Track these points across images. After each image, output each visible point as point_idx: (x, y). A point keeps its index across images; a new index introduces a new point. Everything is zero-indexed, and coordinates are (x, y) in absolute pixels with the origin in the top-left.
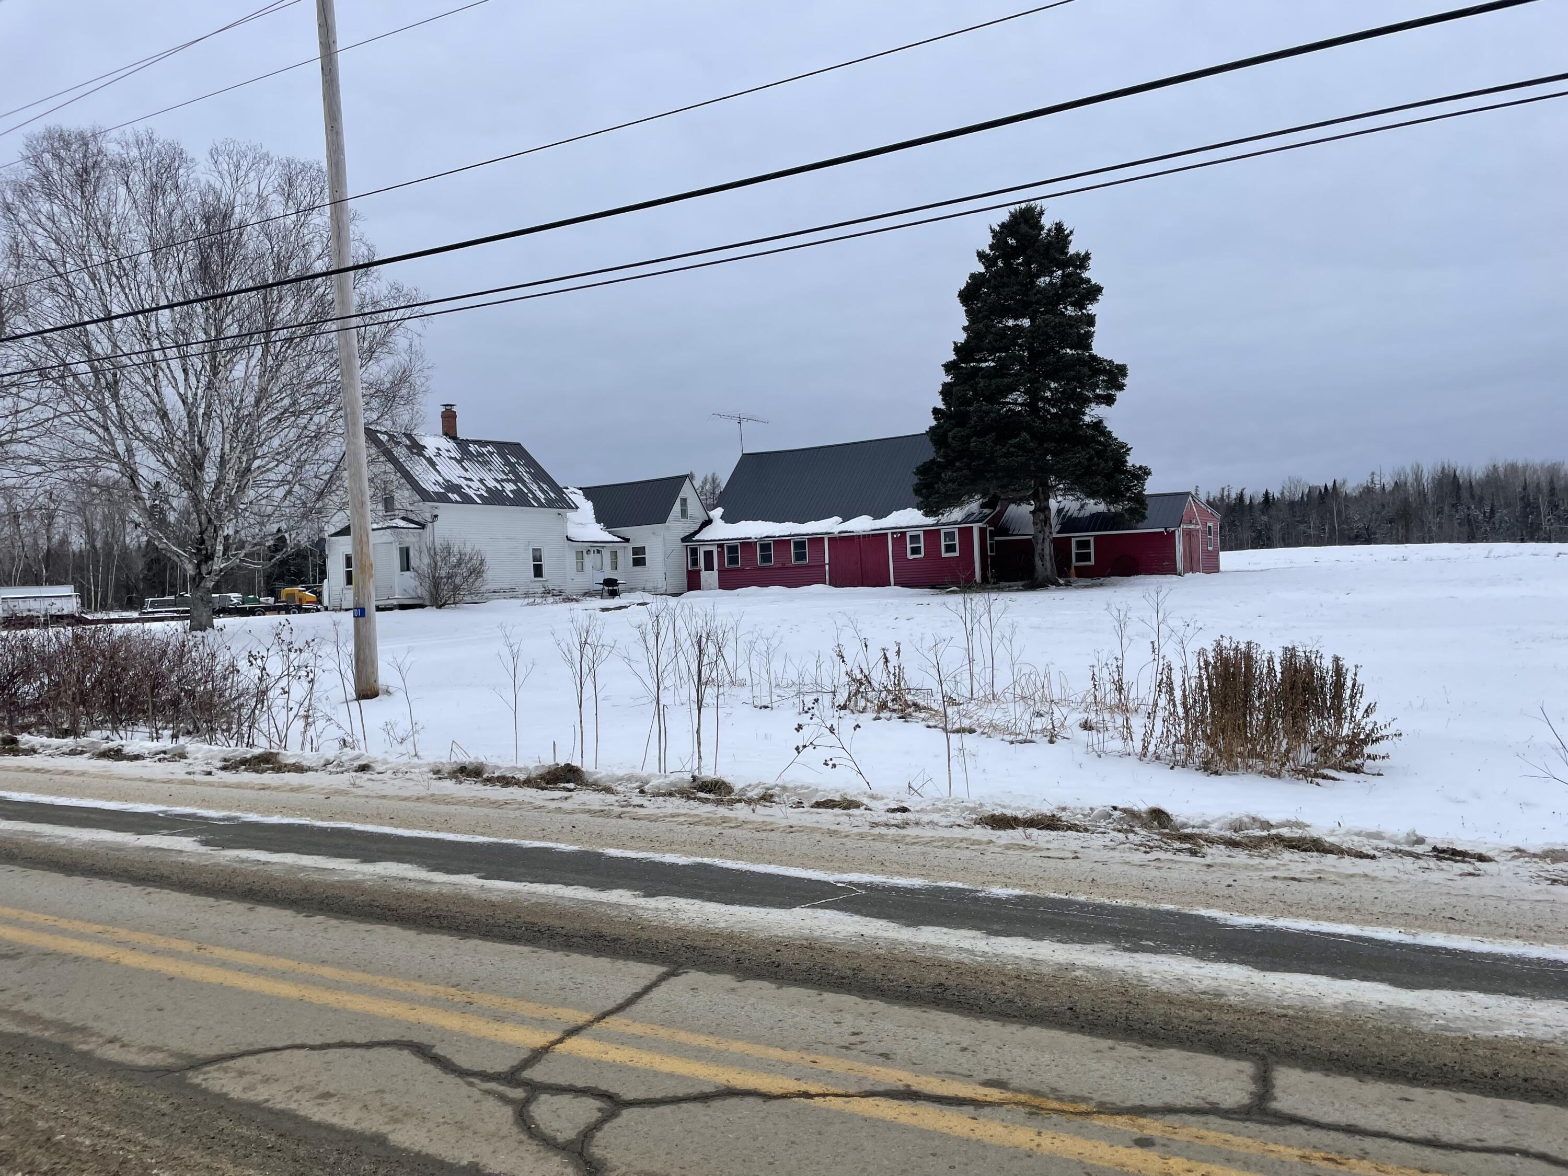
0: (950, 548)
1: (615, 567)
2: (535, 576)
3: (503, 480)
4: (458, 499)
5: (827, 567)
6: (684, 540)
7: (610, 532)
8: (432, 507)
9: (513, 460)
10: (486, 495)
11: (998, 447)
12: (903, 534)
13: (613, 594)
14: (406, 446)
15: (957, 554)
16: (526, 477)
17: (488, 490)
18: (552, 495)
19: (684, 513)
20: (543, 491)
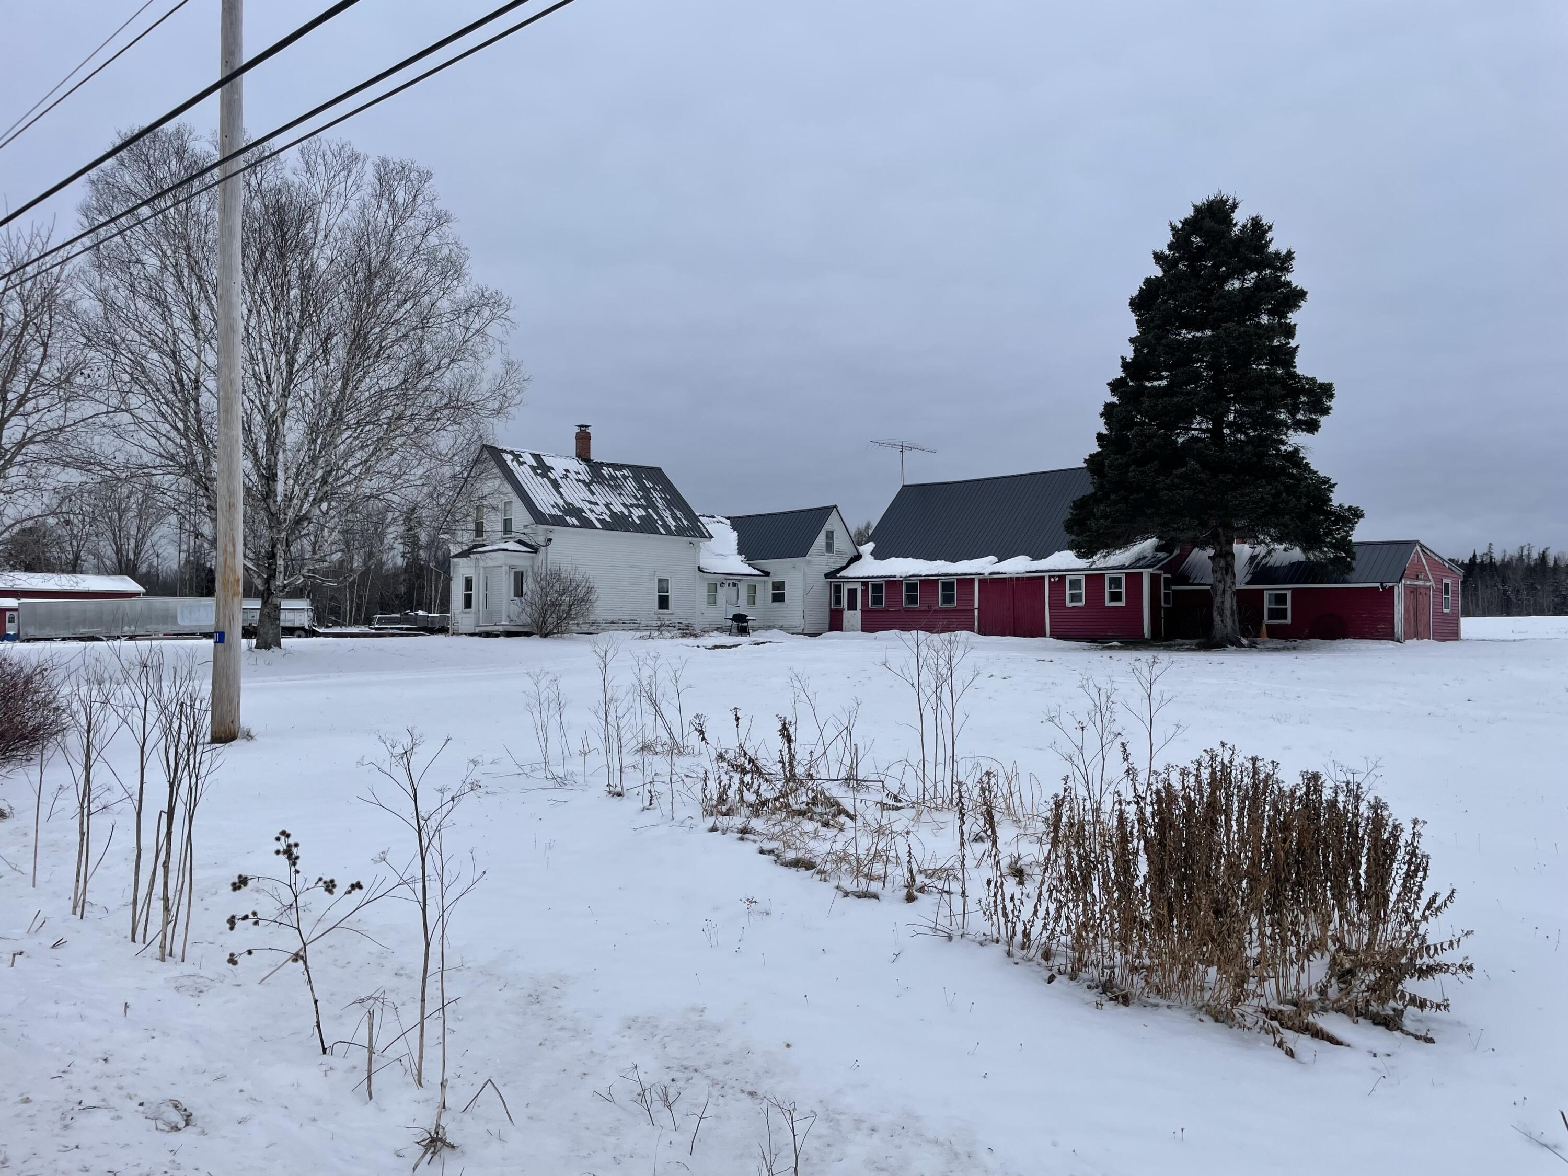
0: (1115, 597)
1: (752, 600)
2: (660, 608)
3: (632, 505)
4: (576, 523)
5: (976, 612)
6: (827, 576)
7: (750, 565)
8: (546, 530)
9: (649, 485)
10: (609, 520)
11: (1160, 479)
12: (1062, 578)
13: (743, 631)
14: (532, 467)
15: (1123, 604)
16: (660, 503)
17: (613, 515)
18: (685, 523)
19: (829, 547)
20: (675, 518)
